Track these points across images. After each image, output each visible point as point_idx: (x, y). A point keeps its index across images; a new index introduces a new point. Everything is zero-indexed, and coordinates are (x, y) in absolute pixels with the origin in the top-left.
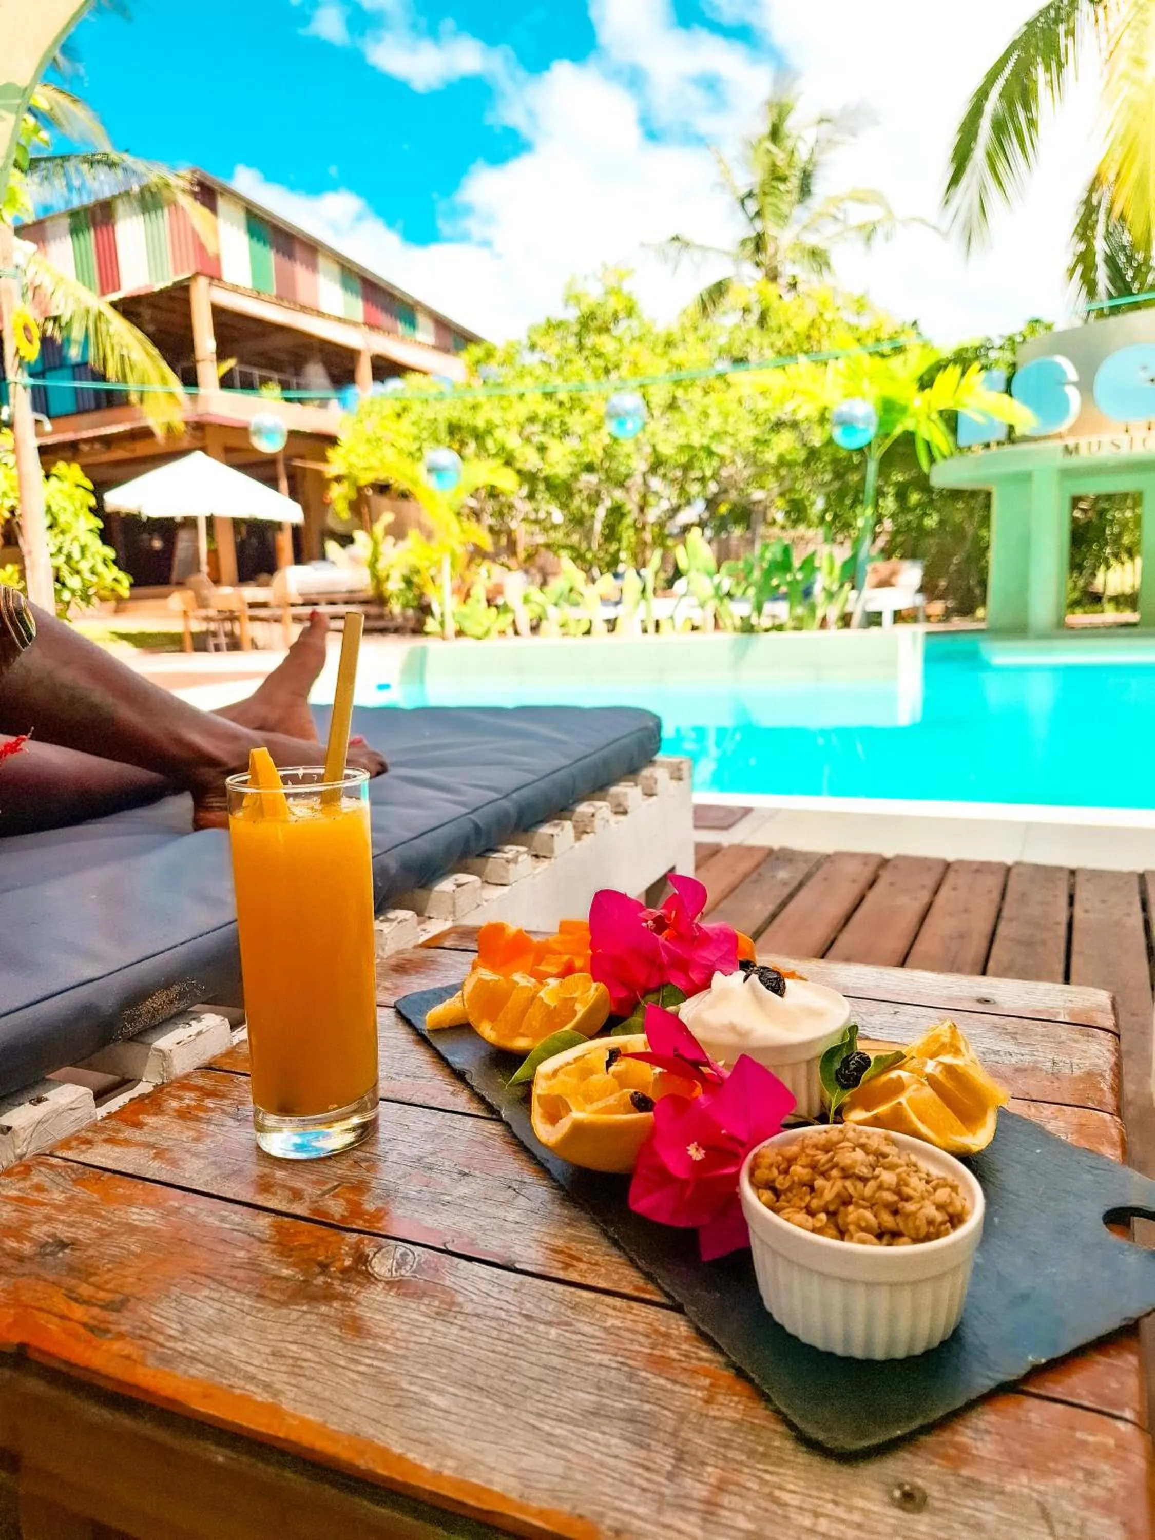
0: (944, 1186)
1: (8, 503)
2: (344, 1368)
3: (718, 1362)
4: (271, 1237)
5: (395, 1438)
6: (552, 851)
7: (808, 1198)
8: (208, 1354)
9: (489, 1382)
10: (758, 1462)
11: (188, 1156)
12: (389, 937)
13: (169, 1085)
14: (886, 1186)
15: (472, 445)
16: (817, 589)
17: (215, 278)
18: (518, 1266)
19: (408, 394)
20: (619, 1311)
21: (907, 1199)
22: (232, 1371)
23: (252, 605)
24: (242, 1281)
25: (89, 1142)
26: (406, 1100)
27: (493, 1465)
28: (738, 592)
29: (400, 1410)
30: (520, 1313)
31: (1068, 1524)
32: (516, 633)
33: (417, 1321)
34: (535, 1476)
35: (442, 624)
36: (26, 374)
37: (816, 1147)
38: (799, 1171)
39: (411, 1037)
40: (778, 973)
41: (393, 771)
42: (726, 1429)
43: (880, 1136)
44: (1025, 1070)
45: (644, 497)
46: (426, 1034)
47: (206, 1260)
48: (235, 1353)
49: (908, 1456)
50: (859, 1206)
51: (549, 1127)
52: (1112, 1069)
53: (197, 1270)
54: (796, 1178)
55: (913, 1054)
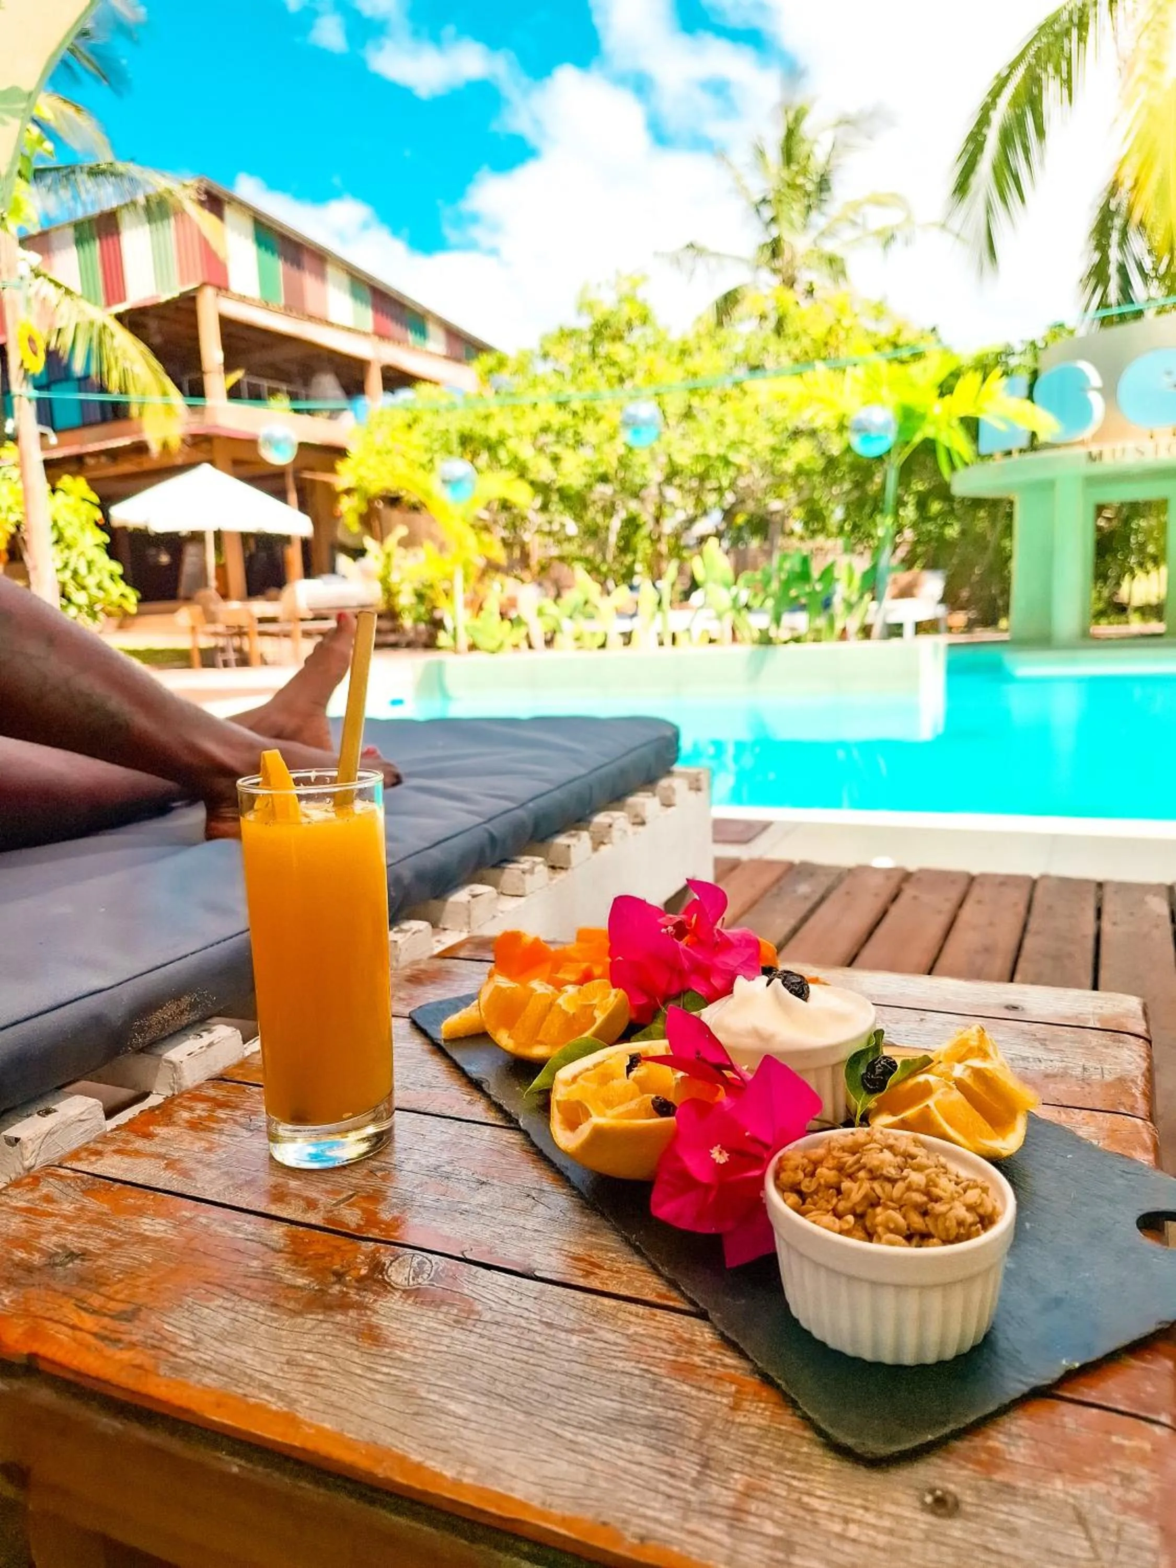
0: (976, 1187)
1: (14, 517)
2: (360, 1376)
3: (743, 1369)
4: (286, 1246)
5: (414, 1446)
6: (568, 861)
7: (834, 1201)
8: (221, 1363)
9: (510, 1389)
10: (787, 1469)
11: (199, 1166)
12: (403, 948)
13: (181, 1095)
14: (914, 1187)
15: (484, 457)
16: (837, 600)
17: (222, 288)
18: (538, 1274)
19: (419, 405)
20: (643, 1318)
21: (937, 1200)
22: (246, 1380)
23: (262, 620)
24: (256, 1290)
25: (99, 1153)
26: (422, 1110)
27: (514, 1473)
28: (756, 604)
29: (419, 1418)
30: (540, 1321)
31: (1105, 1529)
32: (530, 647)
33: (436, 1329)
34: (559, 1484)
35: (455, 638)
36: (31, 387)
37: (843, 1149)
38: (826, 1173)
39: (426, 1047)
40: (801, 977)
41: (408, 782)
42: (753, 1435)
43: (907, 1138)
44: (1055, 1076)
45: (660, 508)
46: (442, 1043)
47: (218, 1270)
48: (249, 1362)
49: (939, 1462)
50: (887, 1207)
51: (568, 1134)
52: (1143, 1075)
53: (210, 1280)
54: (822, 1181)
55: (941, 1059)
